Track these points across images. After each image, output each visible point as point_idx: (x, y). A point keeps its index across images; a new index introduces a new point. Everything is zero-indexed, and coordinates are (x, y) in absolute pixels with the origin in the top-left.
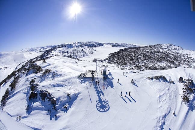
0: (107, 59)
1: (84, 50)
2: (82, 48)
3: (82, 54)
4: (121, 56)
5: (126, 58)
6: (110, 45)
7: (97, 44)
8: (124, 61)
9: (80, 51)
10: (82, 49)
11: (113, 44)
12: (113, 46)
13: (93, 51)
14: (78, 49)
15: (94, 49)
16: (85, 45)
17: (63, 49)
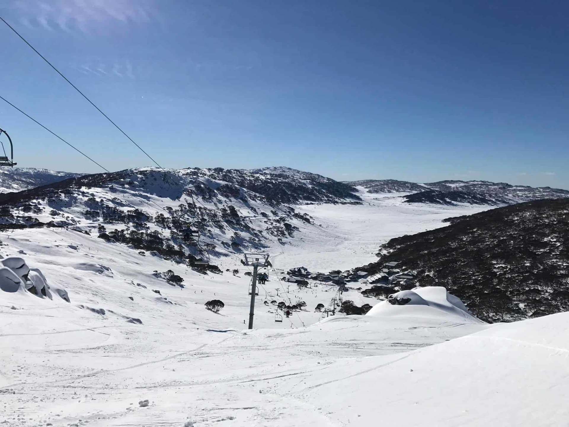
0: (372, 269)
1: (243, 212)
2: (234, 203)
3: (229, 233)
4: (466, 254)
5: (498, 266)
6: (395, 194)
7: (320, 184)
8: (487, 282)
9: (219, 214)
10: (232, 209)
11: (414, 186)
12: (411, 199)
13: (294, 222)
14: (210, 206)
15: (302, 213)
16: (252, 187)
17: (111, 196)
